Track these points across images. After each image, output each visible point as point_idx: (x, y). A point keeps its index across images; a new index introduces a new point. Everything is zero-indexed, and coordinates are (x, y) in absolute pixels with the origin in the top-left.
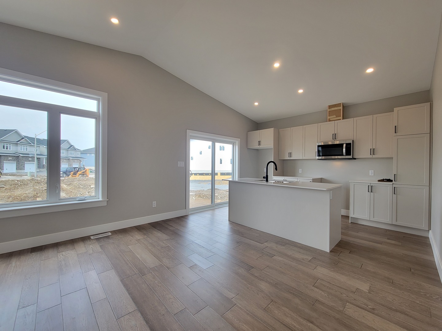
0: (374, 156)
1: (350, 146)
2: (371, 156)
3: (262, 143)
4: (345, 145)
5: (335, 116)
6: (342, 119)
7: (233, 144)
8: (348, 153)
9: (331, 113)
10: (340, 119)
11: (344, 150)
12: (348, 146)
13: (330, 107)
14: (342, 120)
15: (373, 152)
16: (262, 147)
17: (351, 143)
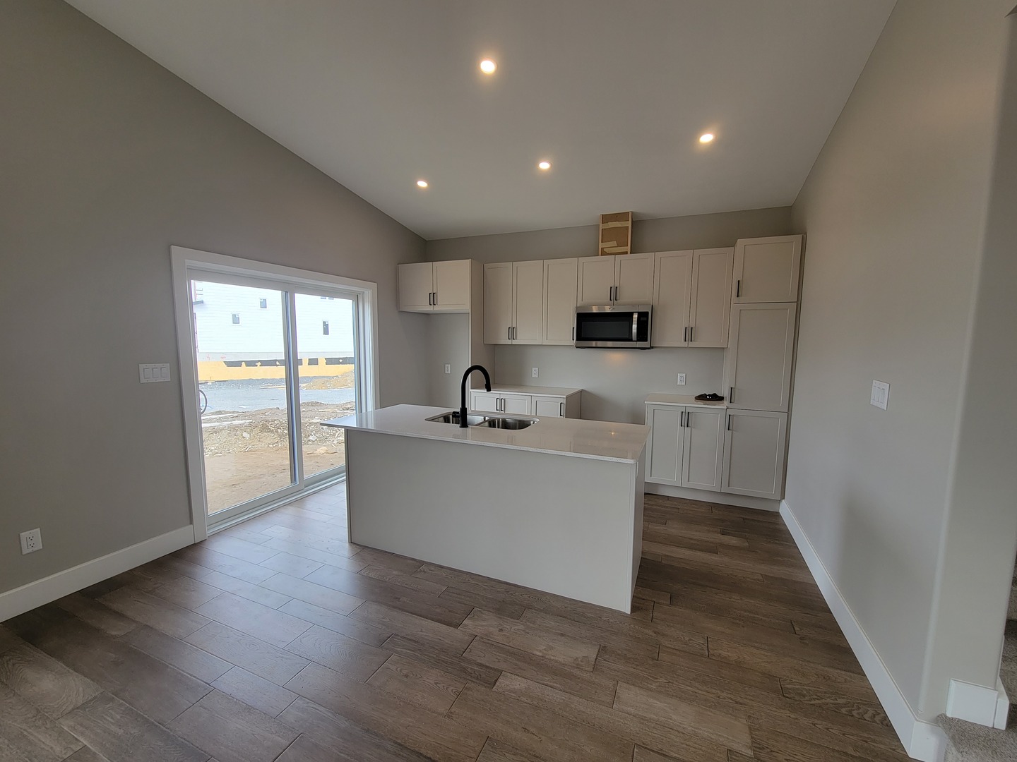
0: (691, 345)
1: (645, 319)
2: (685, 344)
3: (439, 298)
4: (635, 316)
5: (614, 243)
6: (629, 252)
7: (357, 299)
8: (643, 335)
9: (607, 235)
10: (626, 253)
11: (635, 326)
12: (642, 319)
13: (606, 218)
14: (629, 255)
15: (690, 334)
16: (437, 309)
17: (648, 313)
